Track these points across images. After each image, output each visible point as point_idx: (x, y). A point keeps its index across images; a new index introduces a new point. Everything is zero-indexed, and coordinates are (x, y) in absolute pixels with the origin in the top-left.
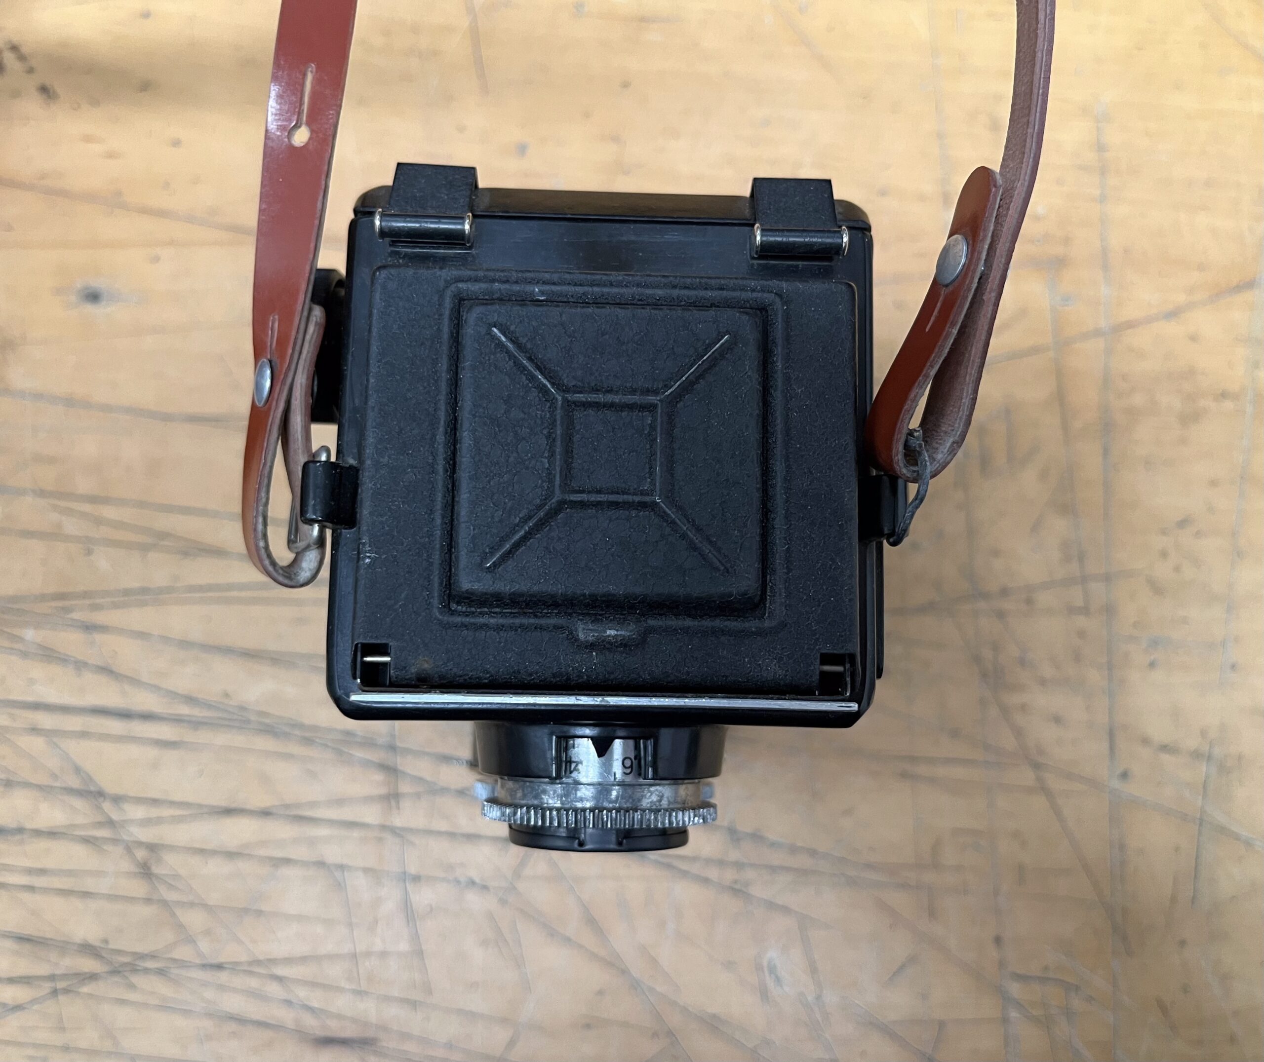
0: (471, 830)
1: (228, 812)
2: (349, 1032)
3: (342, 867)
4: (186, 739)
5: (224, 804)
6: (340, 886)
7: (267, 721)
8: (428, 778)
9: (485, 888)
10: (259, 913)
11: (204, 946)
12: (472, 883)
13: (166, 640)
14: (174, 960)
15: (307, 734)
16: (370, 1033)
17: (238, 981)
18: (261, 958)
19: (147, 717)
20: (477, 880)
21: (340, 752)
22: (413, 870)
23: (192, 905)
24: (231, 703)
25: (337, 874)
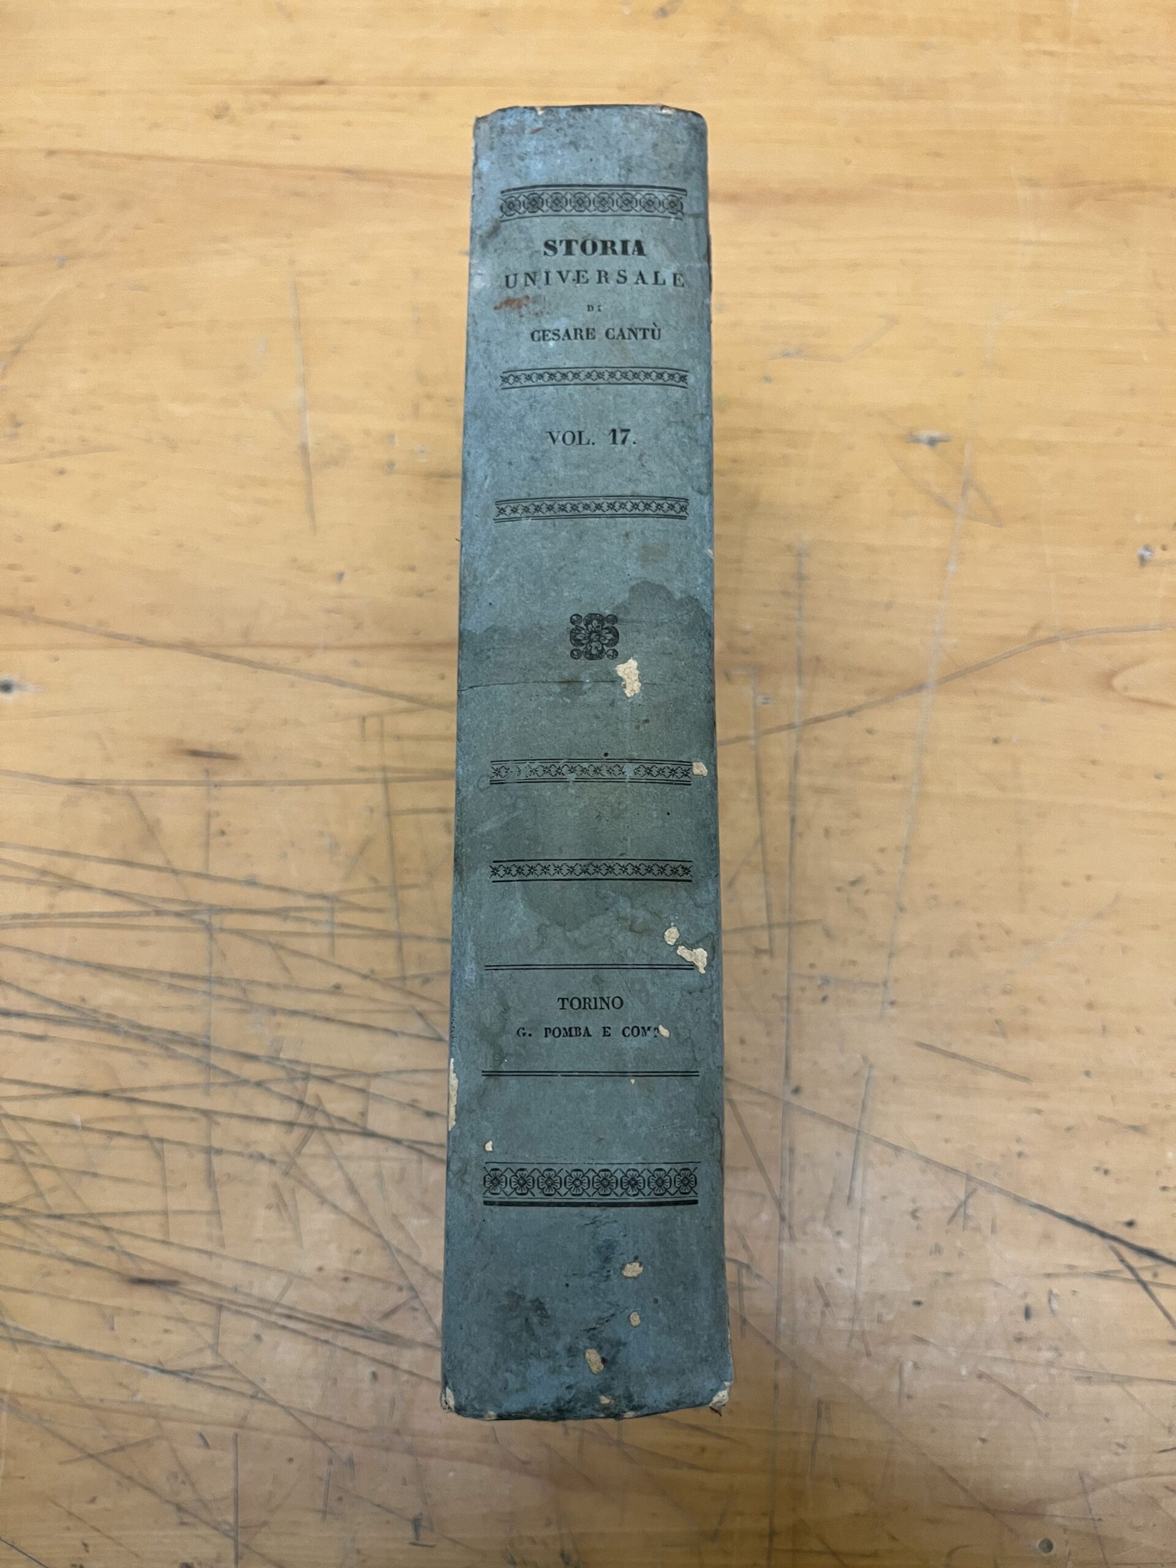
0: (264, 1115)
1: (77, 1093)
2: (158, 1274)
3: (161, 1140)
4: (50, 1034)
5: (75, 1087)
6: (160, 1155)
7: (112, 1021)
8: (235, 1071)
9: (272, 1162)
10: (95, 1175)
11: (51, 1199)
12: (262, 1157)
13: (41, 955)
14: (26, 1210)
15: (143, 1033)
16: (173, 1277)
17: (74, 1229)
18: (95, 1211)
19: (20, 1015)
20: (267, 1155)
21: (167, 1049)
22: (216, 1144)
23: (44, 1166)
24: (86, 1007)
25: (158, 1145)
